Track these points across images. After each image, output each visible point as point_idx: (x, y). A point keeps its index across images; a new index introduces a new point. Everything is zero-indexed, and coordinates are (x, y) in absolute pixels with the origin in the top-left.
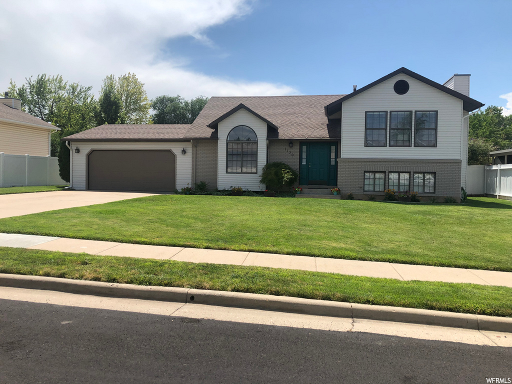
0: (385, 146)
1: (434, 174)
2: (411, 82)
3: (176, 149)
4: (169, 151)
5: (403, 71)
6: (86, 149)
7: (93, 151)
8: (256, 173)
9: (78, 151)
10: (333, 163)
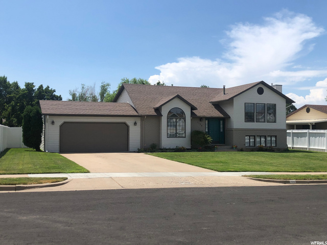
0: (254, 122)
1: (276, 136)
2: (265, 89)
3: (129, 122)
4: (125, 123)
5: (262, 83)
6: (59, 121)
7: (65, 123)
8: (185, 137)
9: (53, 123)
10: (222, 131)
